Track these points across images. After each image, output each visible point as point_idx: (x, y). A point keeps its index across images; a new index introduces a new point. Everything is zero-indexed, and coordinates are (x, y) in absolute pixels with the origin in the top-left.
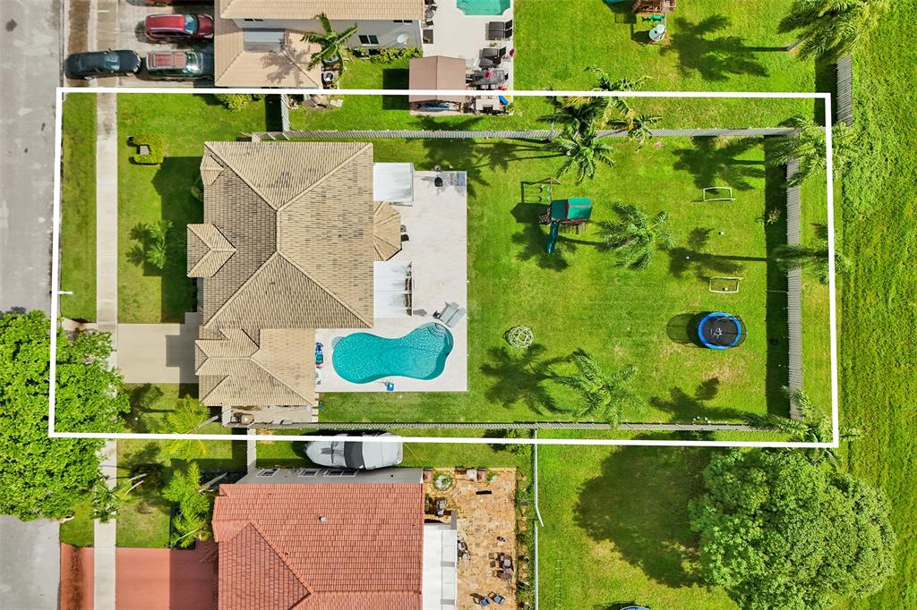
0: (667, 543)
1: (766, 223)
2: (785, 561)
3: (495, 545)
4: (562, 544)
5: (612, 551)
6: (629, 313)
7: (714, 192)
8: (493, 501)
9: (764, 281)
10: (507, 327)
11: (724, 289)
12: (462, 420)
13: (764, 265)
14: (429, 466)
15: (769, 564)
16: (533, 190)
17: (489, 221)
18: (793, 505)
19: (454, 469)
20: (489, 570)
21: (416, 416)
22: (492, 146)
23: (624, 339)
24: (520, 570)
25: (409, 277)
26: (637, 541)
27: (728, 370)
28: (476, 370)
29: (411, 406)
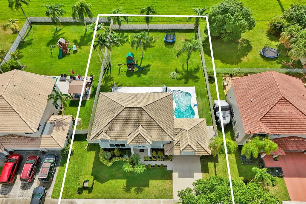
5: (244, 58)
11: (157, 39)
16: (122, 73)
17: (132, 82)
19: (224, 90)
22: (104, 81)
26: (240, 54)
29: (202, 100)
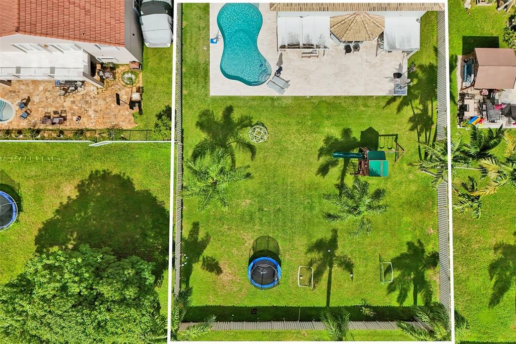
0: (75, 236)
1: (361, 306)
2: (46, 311)
3: (73, 114)
4: (74, 162)
5: (69, 197)
6: (279, 210)
7: (388, 270)
8: (112, 114)
9: (308, 305)
10: (267, 124)
11: (301, 276)
12: (185, 92)
13: (324, 304)
14: (144, 68)
15: (43, 298)
16: (390, 142)
17: (363, 111)
18: (100, 317)
19: (141, 86)
20: (51, 110)
21: (188, 60)
22: (430, 114)
23: (256, 206)
24: (51, 132)
25: (315, 47)
26: (77, 215)
27: (229, 279)
28: (229, 103)
29: (197, 56)
